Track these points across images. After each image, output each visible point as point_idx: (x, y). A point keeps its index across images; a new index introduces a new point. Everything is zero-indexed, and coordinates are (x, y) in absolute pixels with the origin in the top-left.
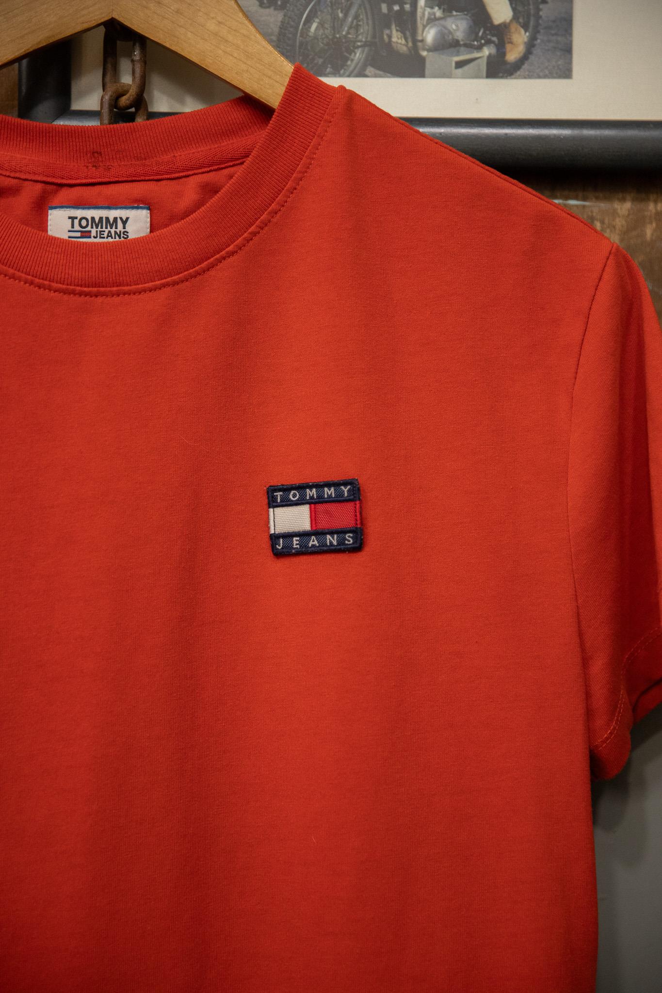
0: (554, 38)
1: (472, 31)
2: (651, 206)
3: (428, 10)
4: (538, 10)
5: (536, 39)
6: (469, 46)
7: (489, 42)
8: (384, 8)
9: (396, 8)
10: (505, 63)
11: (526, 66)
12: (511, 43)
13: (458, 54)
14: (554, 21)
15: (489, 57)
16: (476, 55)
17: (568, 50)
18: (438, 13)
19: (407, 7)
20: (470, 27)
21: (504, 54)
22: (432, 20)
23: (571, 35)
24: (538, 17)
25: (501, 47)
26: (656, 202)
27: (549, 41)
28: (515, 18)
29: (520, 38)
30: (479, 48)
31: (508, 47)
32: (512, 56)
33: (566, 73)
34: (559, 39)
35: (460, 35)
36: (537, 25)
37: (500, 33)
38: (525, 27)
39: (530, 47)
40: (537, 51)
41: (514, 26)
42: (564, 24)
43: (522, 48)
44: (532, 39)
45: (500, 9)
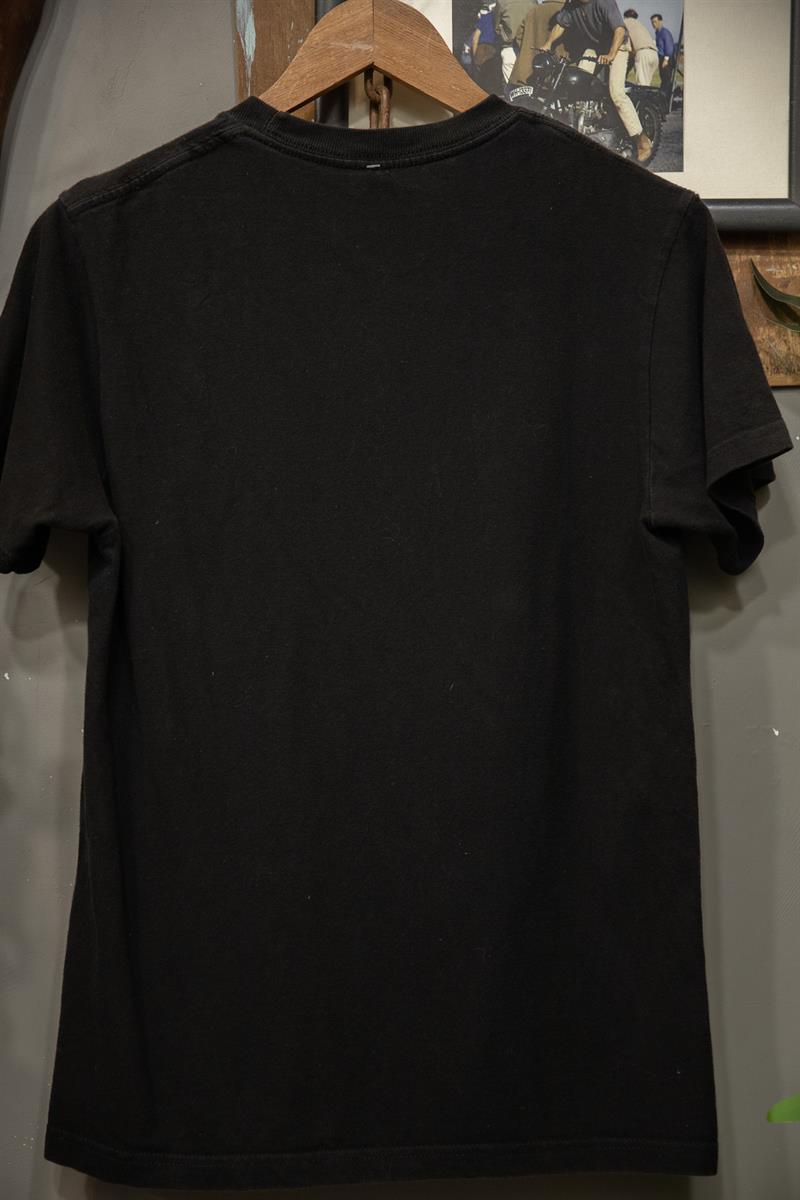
0: (671, 145)
1: (616, 141)
2: (737, 257)
3: (585, 128)
4: (660, 126)
5: (658, 145)
7: (626, 148)
10: (638, 162)
12: (642, 148)
14: (670, 134)
15: (627, 158)
17: (680, 153)
18: (593, 130)
20: (614, 139)
21: (637, 156)
22: (588, 134)
23: (682, 142)
24: (660, 131)
25: (635, 151)
26: (740, 255)
27: (667, 147)
28: (644, 132)
29: (648, 145)
31: (640, 151)
32: (642, 157)
33: (679, 168)
34: (675, 145)
36: (658, 137)
37: (634, 142)
38: (652, 138)
39: (654, 151)
40: (660, 153)
41: (643, 138)
42: (678, 135)
43: (649, 152)
44: (656, 146)
45: (634, 126)
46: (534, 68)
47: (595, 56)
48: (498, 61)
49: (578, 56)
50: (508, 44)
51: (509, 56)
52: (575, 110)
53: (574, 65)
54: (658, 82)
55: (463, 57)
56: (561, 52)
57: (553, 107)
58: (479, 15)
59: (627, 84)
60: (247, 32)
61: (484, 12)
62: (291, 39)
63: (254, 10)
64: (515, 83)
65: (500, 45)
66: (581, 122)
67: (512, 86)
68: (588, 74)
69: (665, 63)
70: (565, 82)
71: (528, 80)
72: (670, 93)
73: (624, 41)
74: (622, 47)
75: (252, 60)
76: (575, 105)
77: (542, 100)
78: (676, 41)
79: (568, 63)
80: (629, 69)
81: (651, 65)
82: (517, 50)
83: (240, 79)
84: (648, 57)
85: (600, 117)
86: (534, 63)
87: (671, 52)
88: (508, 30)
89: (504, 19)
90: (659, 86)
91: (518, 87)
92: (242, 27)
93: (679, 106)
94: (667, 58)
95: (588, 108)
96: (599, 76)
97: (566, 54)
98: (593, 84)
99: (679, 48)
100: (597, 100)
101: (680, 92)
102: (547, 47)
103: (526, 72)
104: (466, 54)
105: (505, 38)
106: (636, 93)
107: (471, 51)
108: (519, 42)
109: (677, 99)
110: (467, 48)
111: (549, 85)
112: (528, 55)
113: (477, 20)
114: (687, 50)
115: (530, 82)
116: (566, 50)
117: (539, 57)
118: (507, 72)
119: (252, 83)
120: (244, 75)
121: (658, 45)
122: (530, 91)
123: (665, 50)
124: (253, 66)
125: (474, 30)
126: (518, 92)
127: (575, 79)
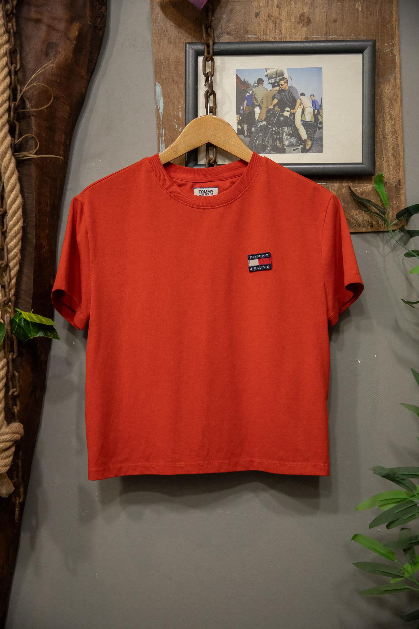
4: (314, 136)
6: (296, 145)
8: (275, 136)
10: (306, 149)
13: (294, 147)
14: (318, 139)
17: (321, 146)
18: (289, 137)
19: (280, 136)
20: (297, 141)
21: (305, 147)
22: (287, 139)
23: (322, 142)
24: (314, 138)
25: (304, 145)
27: (317, 144)
28: (308, 138)
29: (309, 143)
31: (306, 145)
32: (307, 147)
34: (320, 143)
36: (314, 140)
37: (304, 141)
38: (311, 140)
39: (312, 145)
41: (308, 141)
42: (320, 139)
43: (310, 145)
44: (313, 143)
45: (305, 136)
46: (267, 115)
47: (289, 110)
48: (254, 112)
50: (257, 106)
51: (257, 110)
52: (282, 130)
54: (313, 120)
55: (240, 111)
57: (274, 129)
58: (246, 95)
59: (302, 120)
60: (160, 104)
61: (248, 94)
62: (177, 106)
63: (163, 95)
64: (260, 120)
65: (254, 106)
66: (285, 135)
67: (259, 122)
69: (316, 113)
70: (278, 119)
72: (317, 124)
74: (300, 107)
75: (162, 114)
76: (282, 128)
77: (270, 127)
78: (319, 104)
81: (311, 113)
82: (260, 108)
83: (158, 121)
84: (309, 110)
85: (291, 132)
87: (318, 108)
88: (257, 101)
89: (256, 97)
91: (261, 122)
92: (158, 101)
93: (321, 128)
94: (316, 110)
95: (287, 130)
97: (279, 109)
98: (289, 120)
100: (290, 126)
101: (321, 123)
102: (272, 106)
103: (264, 116)
104: (241, 110)
105: (256, 104)
106: (306, 124)
107: (243, 109)
108: (261, 105)
109: (320, 126)
110: (242, 108)
111: (273, 121)
112: (265, 110)
113: (246, 97)
118: (257, 116)
119: (162, 122)
120: (159, 119)
121: (313, 106)
122: (265, 124)
123: (316, 108)
124: (163, 116)
125: (244, 101)
126: (261, 124)
127: (282, 119)
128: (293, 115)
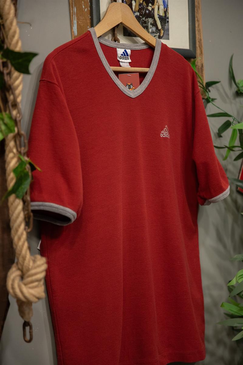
0: (167, 32)
1: (156, 30)
4: (165, 27)
6: (156, 33)
7: (158, 32)
8: (144, 24)
9: (146, 25)
10: (160, 36)
11: (163, 37)
13: (154, 34)
15: (158, 35)
16: (157, 35)
17: (169, 35)
18: (151, 27)
19: (147, 25)
22: (151, 28)
23: (169, 32)
24: (165, 28)
25: (160, 33)
28: (162, 28)
30: (157, 33)
31: (161, 33)
32: (161, 35)
33: (168, 39)
35: (154, 31)
37: (160, 30)
38: (163, 30)
39: (164, 33)
40: (164, 34)
41: (162, 30)
42: (168, 30)
43: (163, 34)
44: (164, 32)
45: (160, 27)
47: (151, 6)
48: (131, 4)
49: (148, 6)
52: (148, 20)
53: (147, 8)
54: (164, 15)
56: (144, 4)
57: (143, 19)
59: (158, 15)
66: (149, 24)
68: (150, 10)
69: (165, 10)
70: (145, 12)
71: (138, 10)
72: (166, 18)
73: (157, 3)
77: (141, 17)
78: (167, 4)
79: (146, 7)
80: (158, 10)
81: (162, 10)
82: (135, 2)
84: (162, 7)
85: (153, 23)
86: (139, 6)
90: (164, 16)
91: (136, 12)
93: (168, 22)
94: (165, 8)
95: (150, 20)
96: (152, 11)
97: (145, 4)
98: (151, 13)
99: (167, 5)
100: (152, 18)
101: (168, 18)
102: (141, 2)
103: (137, 9)
106: (160, 18)
107: (126, 1)
109: (168, 20)
111: (142, 13)
112: (138, 4)
114: (169, 7)
115: (138, 11)
116: (146, 3)
117: (140, 5)
121: (164, 5)
122: (139, 14)
123: (165, 6)
126: (136, 14)
127: (147, 12)
128: (153, 10)
